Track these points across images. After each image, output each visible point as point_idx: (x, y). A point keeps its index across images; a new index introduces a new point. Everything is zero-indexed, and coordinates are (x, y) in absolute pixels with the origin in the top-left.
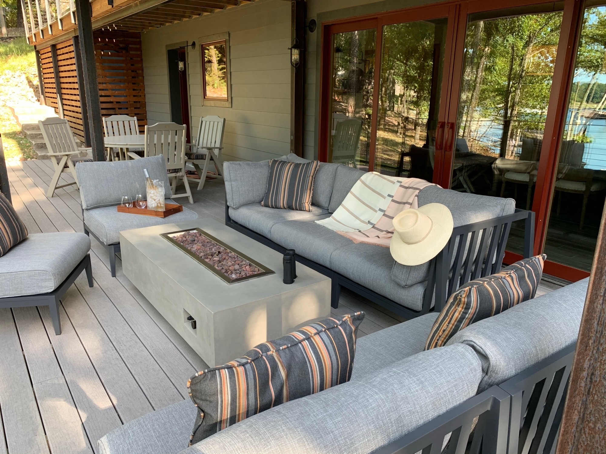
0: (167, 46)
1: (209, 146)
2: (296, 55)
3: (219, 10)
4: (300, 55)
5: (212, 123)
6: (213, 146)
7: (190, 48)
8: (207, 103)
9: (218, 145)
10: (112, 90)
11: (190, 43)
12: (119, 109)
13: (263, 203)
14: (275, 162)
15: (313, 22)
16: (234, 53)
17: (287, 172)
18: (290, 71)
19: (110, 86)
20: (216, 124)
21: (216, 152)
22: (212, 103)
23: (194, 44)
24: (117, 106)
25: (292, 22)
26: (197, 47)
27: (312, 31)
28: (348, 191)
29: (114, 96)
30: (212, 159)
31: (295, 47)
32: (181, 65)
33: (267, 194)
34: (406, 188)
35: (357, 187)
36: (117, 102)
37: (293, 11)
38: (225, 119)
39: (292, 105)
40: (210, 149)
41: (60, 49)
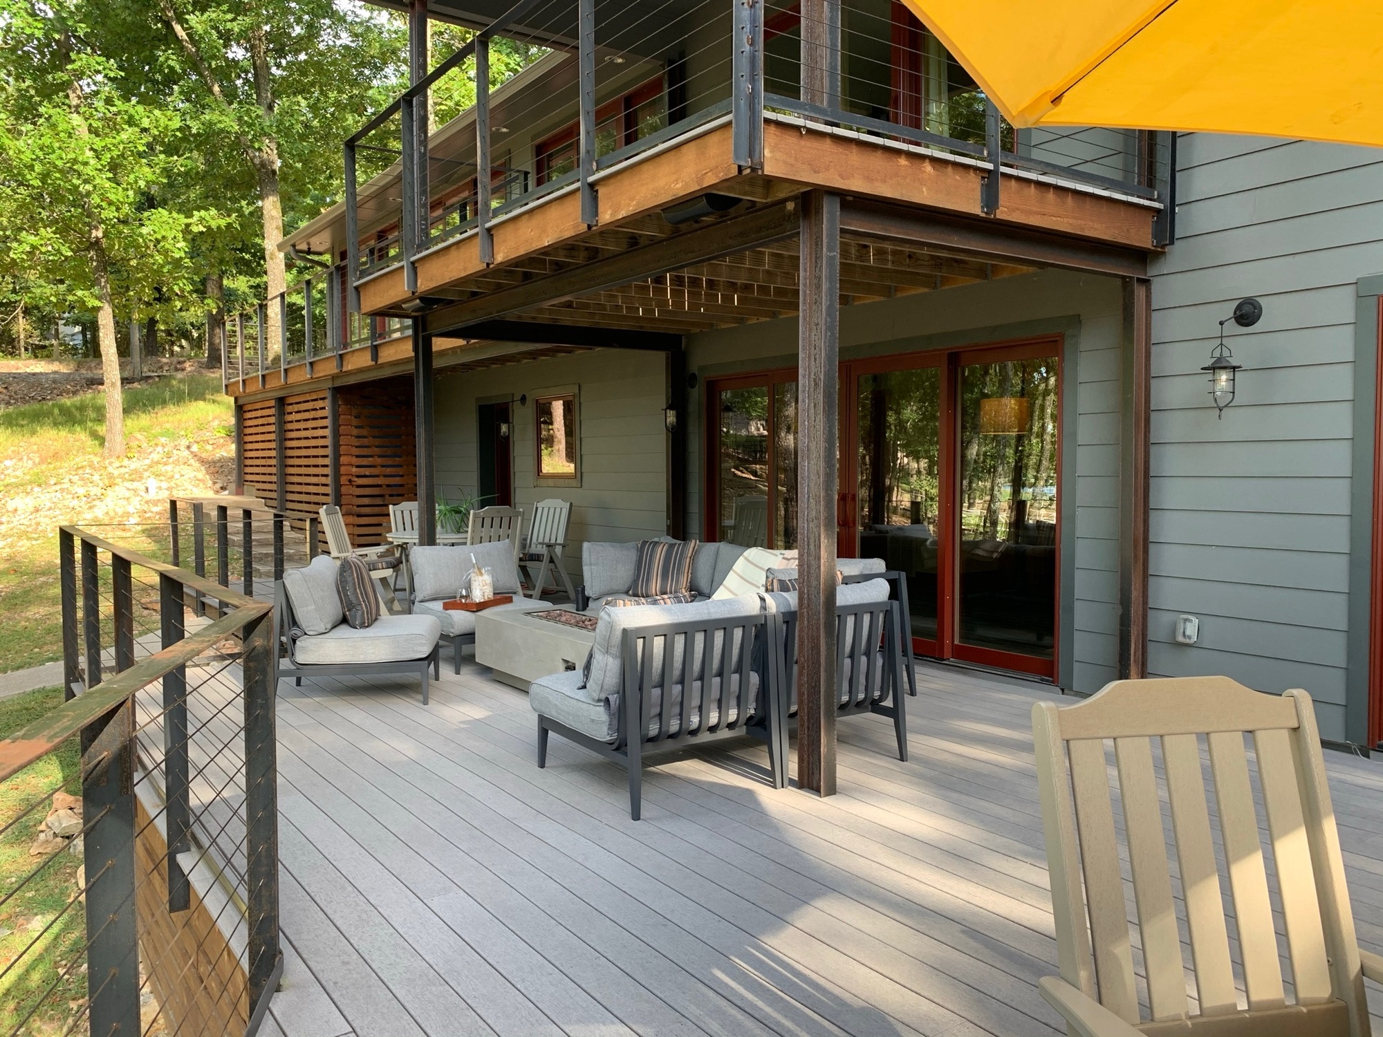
0: (478, 399)
1: (547, 541)
2: (671, 417)
3: (562, 354)
4: (678, 417)
5: (552, 510)
6: (553, 541)
7: (517, 404)
8: (542, 482)
9: (560, 540)
10: (382, 466)
11: (518, 397)
12: (391, 495)
13: (631, 592)
14: (644, 543)
15: (694, 376)
16: (586, 413)
17: (660, 553)
18: (664, 437)
19: (379, 461)
20: (558, 511)
21: (558, 550)
22: (551, 482)
23: (523, 399)
24: (387, 491)
25: (667, 372)
26: (530, 403)
27: (693, 387)
28: (730, 568)
29: (385, 476)
30: (552, 561)
31: (670, 407)
32: (504, 428)
33: (635, 581)
34: (788, 559)
35: (740, 565)
36: (388, 486)
37: (667, 364)
38: (571, 504)
39: (667, 480)
40: (549, 546)
41: (291, 404)
